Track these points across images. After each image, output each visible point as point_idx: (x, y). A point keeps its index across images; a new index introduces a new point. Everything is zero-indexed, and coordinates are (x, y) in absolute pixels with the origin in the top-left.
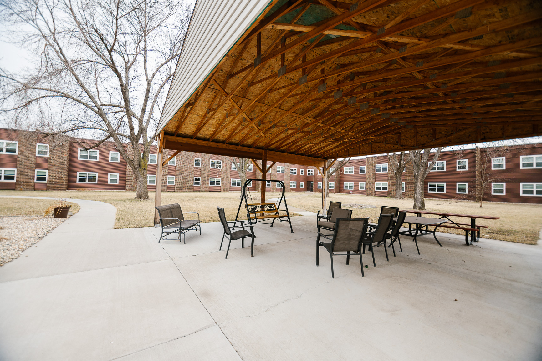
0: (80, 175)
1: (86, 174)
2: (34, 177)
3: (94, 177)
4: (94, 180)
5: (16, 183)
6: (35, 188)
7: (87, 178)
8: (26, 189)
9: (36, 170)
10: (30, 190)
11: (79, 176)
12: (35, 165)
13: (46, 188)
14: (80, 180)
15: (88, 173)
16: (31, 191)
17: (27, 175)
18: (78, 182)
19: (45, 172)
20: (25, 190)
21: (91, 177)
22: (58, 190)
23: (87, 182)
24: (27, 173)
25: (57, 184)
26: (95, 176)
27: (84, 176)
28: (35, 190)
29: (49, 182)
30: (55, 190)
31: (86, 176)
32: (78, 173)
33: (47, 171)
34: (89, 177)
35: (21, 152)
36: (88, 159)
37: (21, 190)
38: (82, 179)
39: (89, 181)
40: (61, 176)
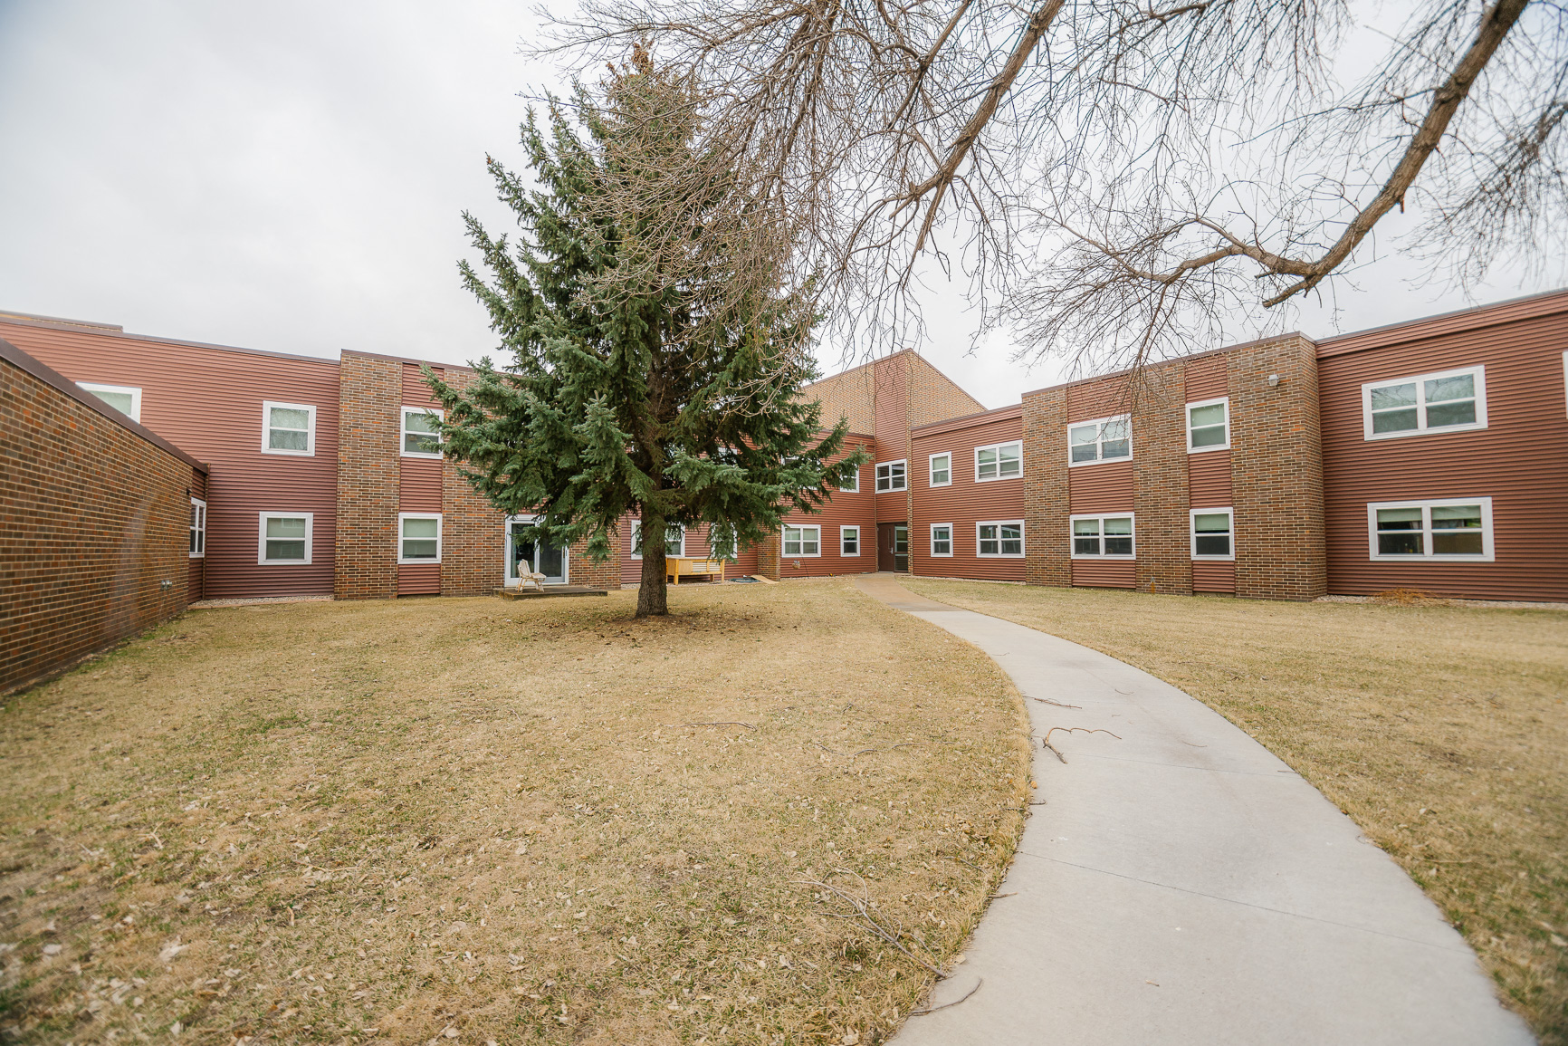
0: (1387, 519)
1: (1419, 510)
2: (1188, 539)
3: (1467, 522)
4: (1474, 544)
5: (1136, 563)
6: (1195, 585)
7: (1427, 532)
8: (1167, 589)
9: (1193, 512)
10: (1179, 592)
11: (1381, 526)
12: (1187, 492)
13: (1232, 587)
14: (1388, 545)
15: (1426, 506)
16: (1177, 598)
17: (1166, 533)
18: (1374, 554)
19: (1224, 516)
20: (1162, 592)
21: (1448, 523)
22: (1279, 598)
23: (1428, 555)
24: (1166, 524)
25: (1273, 570)
26: (1478, 521)
27: (1407, 525)
28: (1194, 593)
29: (1240, 557)
30: (1268, 596)
31: (1420, 523)
32: (1372, 508)
33: (1229, 510)
34: (1436, 523)
35: (1140, 449)
36: (1423, 429)
37: (1152, 591)
38: (1399, 538)
39: (1436, 550)
40: (1289, 527)
